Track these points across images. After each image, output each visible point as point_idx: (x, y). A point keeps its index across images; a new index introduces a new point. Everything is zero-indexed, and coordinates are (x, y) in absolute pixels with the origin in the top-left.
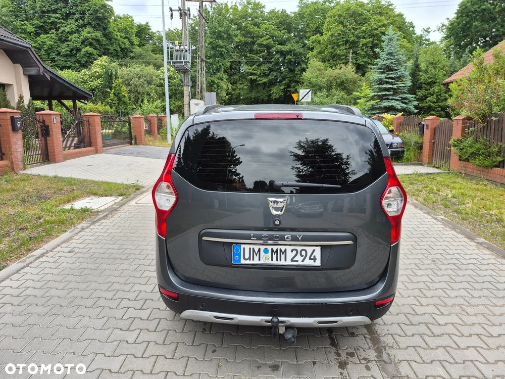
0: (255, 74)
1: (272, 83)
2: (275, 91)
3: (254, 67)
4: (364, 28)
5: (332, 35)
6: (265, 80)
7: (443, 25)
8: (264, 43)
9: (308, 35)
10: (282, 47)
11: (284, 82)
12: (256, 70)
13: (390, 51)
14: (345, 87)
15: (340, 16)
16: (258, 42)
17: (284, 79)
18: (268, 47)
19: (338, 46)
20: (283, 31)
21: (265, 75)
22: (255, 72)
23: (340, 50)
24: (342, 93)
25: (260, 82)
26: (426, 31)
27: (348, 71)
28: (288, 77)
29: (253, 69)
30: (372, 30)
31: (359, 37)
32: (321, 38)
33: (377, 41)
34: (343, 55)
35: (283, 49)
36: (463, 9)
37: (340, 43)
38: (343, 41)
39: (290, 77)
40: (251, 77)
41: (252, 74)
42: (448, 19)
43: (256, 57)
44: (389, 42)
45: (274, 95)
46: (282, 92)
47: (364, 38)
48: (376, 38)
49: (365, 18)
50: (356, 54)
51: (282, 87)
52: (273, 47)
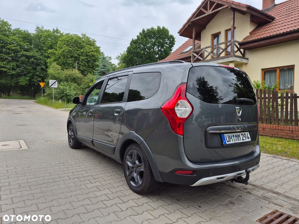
0: (5, 68)
1: (19, 75)
2: (22, 80)
3: (4, 63)
4: (82, 51)
5: (64, 51)
6: (13, 72)
7: (119, 57)
8: (13, 48)
9: (45, 48)
10: (27, 53)
11: (29, 75)
12: (6, 65)
13: (104, 64)
14: (76, 81)
15: (68, 41)
16: (8, 47)
17: (29, 73)
18: (16, 51)
19: (68, 58)
20: (27, 43)
21: (13, 69)
22: (5, 66)
23: (69, 60)
24: (75, 85)
25: (10, 73)
26: (110, 58)
27: (76, 73)
28: (32, 72)
29: (4, 64)
30: (86, 52)
31: (79, 55)
32: (56, 52)
33: (89, 59)
34: (71, 63)
35: (28, 54)
36: (130, 50)
37: (68, 57)
38: (70, 56)
39: (34, 73)
40: (2, 69)
41: (3, 67)
42: (121, 54)
43: (6, 57)
44: (103, 60)
45: (22, 83)
46: (28, 81)
47: (82, 56)
48: (89, 57)
49: (82, 45)
50: (79, 64)
51: (28, 78)
52: (19, 52)
